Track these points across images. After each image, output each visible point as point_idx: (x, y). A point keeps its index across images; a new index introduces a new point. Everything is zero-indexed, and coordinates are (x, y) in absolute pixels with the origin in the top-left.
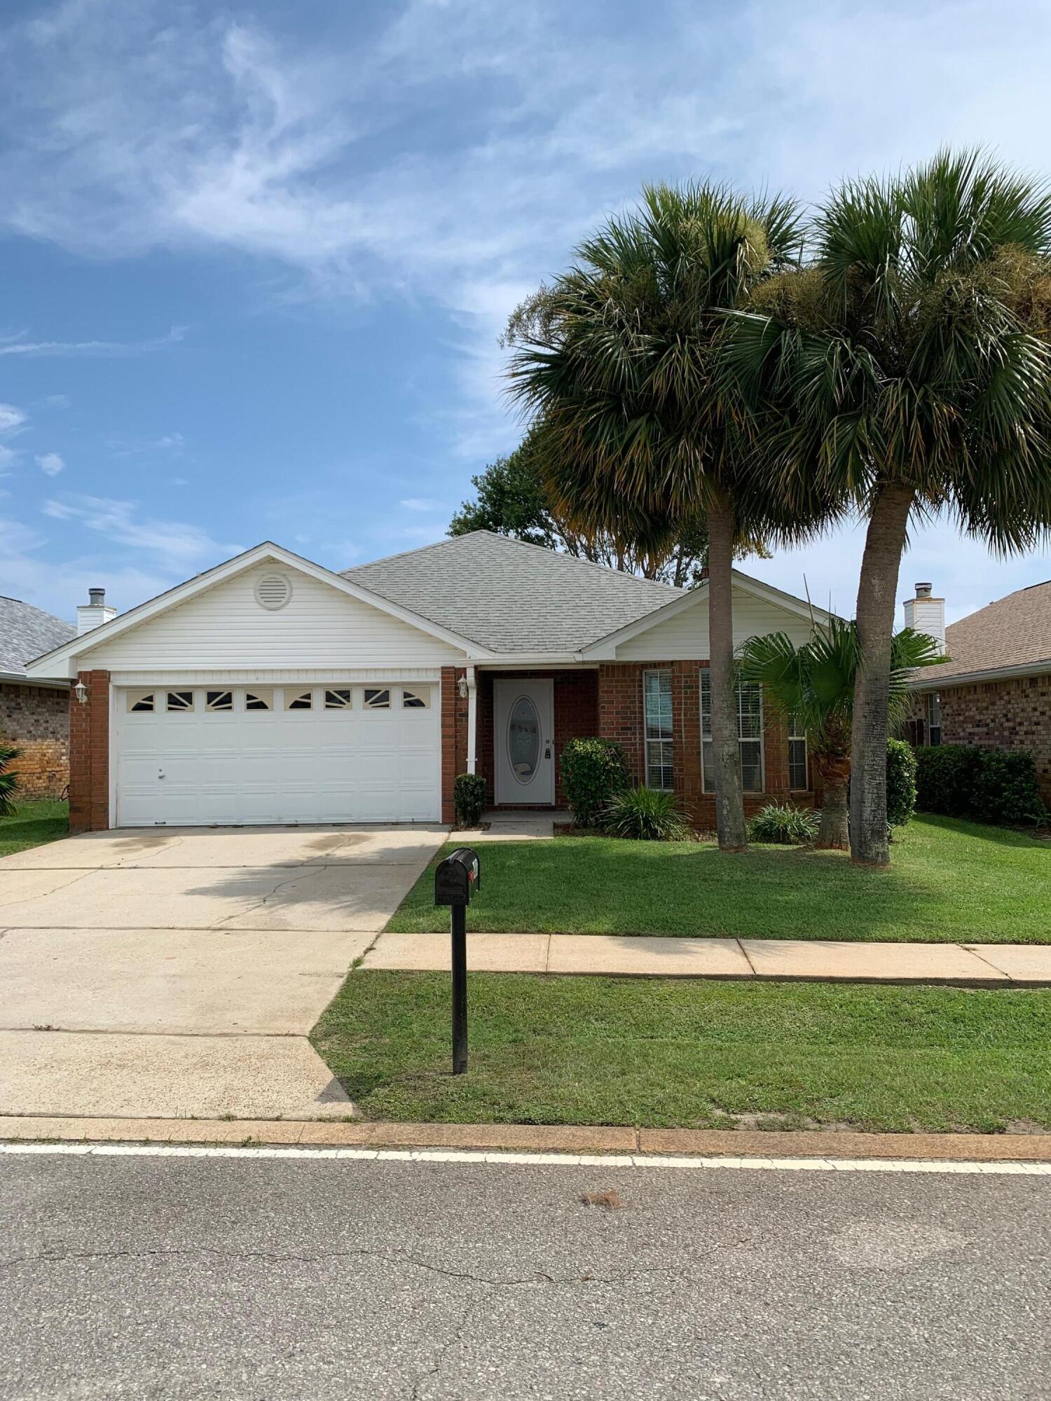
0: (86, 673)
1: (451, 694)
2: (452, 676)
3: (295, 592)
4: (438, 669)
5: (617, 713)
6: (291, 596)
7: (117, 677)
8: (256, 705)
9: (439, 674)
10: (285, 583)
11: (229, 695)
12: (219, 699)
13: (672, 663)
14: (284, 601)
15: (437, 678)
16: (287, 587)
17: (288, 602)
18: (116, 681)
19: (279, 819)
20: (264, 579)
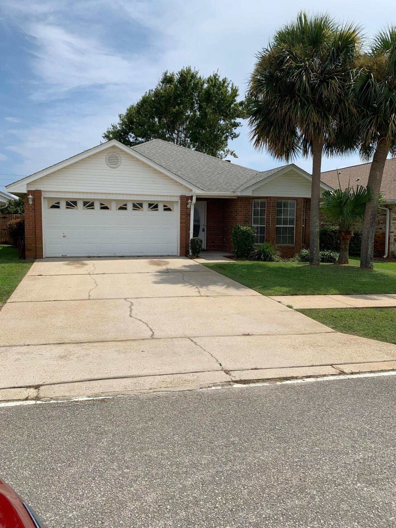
0: (31, 191)
1: (185, 206)
2: (185, 200)
3: (122, 161)
4: (179, 196)
5: (243, 215)
6: (121, 162)
7: (45, 193)
8: (104, 208)
9: (179, 198)
10: (119, 157)
11: (93, 203)
12: (89, 205)
13: (267, 197)
14: (118, 164)
15: (178, 199)
16: (119, 159)
17: (120, 165)
18: (44, 195)
19: (115, 254)
20: (110, 154)
